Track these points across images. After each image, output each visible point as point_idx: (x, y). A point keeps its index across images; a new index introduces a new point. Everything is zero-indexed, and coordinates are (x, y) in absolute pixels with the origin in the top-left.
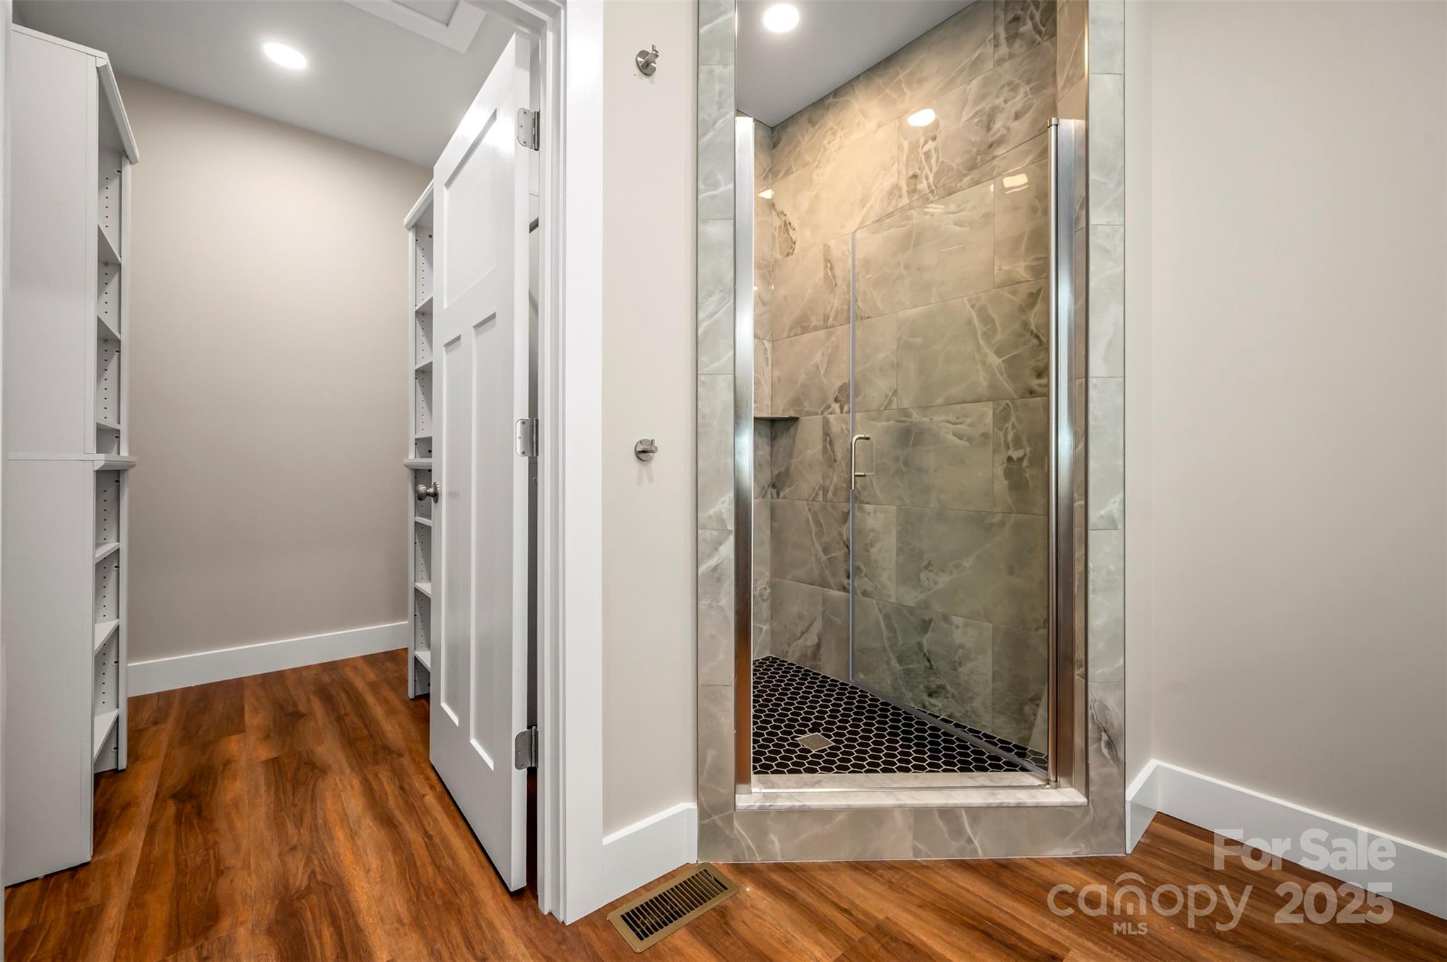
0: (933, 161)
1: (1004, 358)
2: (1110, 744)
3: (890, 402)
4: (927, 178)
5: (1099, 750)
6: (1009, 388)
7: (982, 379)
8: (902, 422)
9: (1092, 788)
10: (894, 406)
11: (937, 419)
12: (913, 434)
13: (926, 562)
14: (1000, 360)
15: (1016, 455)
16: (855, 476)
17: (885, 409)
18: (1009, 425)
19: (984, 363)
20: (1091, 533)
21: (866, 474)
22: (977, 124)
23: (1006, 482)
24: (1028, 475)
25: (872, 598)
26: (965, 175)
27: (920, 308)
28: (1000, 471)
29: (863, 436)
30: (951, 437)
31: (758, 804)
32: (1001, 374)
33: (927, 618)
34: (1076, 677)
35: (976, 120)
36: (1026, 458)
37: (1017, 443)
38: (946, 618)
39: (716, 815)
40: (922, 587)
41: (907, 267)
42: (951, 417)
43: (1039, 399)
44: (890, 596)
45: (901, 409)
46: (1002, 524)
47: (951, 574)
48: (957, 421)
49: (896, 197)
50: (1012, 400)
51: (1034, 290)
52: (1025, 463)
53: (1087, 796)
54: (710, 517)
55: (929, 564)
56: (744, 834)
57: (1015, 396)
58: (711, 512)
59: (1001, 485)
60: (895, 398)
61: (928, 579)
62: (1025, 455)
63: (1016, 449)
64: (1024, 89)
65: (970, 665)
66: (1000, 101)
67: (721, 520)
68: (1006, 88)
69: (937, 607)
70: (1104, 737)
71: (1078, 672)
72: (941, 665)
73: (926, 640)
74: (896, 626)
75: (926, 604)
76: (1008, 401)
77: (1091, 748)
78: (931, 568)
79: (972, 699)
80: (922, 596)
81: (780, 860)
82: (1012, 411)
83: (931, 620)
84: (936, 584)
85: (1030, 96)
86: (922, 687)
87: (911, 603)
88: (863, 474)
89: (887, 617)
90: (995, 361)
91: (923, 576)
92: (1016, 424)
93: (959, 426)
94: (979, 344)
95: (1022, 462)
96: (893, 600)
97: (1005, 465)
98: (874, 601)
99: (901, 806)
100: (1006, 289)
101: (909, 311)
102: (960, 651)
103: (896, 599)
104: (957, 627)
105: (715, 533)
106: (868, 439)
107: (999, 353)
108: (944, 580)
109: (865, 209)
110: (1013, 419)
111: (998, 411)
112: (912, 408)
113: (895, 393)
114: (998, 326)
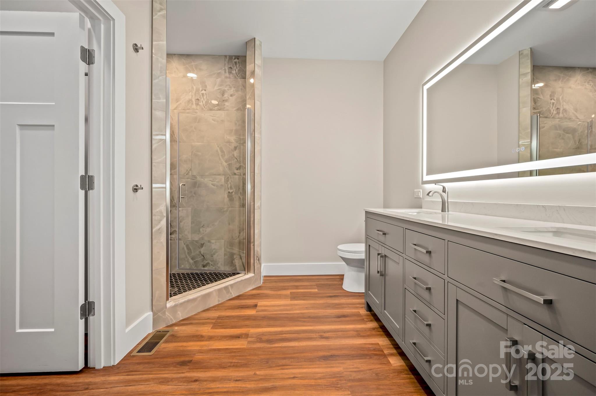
0: (205, 97)
1: (228, 163)
2: (258, 260)
3: (189, 172)
4: (203, 102)
5: (257, 262)
6: (229, 172)
7: (221, 169)
8: (193, 179)
9: (255, 271)
10: (190, 174)
11: (206, 180)
12: (198, 184)
13: (202, 225)
14: (226, 164)
15: (231, 191)
16: (181, 198)
17: (186, 175)
18: (229, 183)
19: (221, 164)
20: (255, 210)
21: (185, 197)
22: (219, 92)
23: (228, 199)
24: (234, 197)
25: (181, 240)
26: (216, 106)
27: (200, 143)
28: (226, 196)
29: (183, 184)
30: (211, 185)
31: (174, 304)
32: (227, 168)
33: (203, 243)
34: (251, 246)
35: (219, 91)
36: (234, 192)
37: (231, 188)
38: (209, 242)
39: (160, 312)
40: (201, 233)
41: (195, 128)
42: (211, 179)
43: (237, 176)
44: (188, 238)
45: (193, 175)
46: (227, 211)
47: (211, 227)
48: (213, 181)
49: (191, 104)
50: (230, 175)
51: (236, 146)
52: (233, 193)
53: (254, 274)
54: (157, 212)
55: (203, 226)
56: (170, 315)
57: (230, 174)
58: (158, 210)
59: (227, 199)
60: (191, 172)
61: (203, 230)
62: (233, 191)
63: (231, 190)
64: (233, 89)
65: (217, 254)
66: (226, 89)
67: (161, 212)
68: (228, 86)
69: (206, 239)
70: (258, 258)
71: (252, 244)
72: (207, 256)
73: (202, 250)
74: (191, 248)
75: (202, 238)
76: (228, 176)
77: (255, 262)
78: (204, 227)
79: (218, 264)
80: (201, 236)
81: (181, 319)
82: (230, 179)
83: (204, 243)
84: (206, 231)
85: (235, 92)
86: (201, 265)
87: (197, 239)
88: (183, 197)
89: (187, 246)
90: (225, 164)
91: (201, 230)
92: (231, 182)
93: (214, 182)
94: (220, 158)
95: (232, 193)
96: (190, 239)
97: (228, 194)
98: (182, 241)
99: (215, 290)
100: (228, 143)
101: (196, 143)
102: (214, 250)
103: (191, 239)
104: (213, 243)
105: (159, 217)
106: (185, 185)
107: (226, 162)
108: (208, 230)
109: (178, 103)
110: (230, 181)
111: (226, 178)
112: (198, 175)
113: (191, 170)
114: (226, 153)
